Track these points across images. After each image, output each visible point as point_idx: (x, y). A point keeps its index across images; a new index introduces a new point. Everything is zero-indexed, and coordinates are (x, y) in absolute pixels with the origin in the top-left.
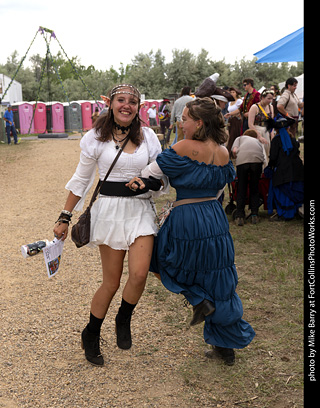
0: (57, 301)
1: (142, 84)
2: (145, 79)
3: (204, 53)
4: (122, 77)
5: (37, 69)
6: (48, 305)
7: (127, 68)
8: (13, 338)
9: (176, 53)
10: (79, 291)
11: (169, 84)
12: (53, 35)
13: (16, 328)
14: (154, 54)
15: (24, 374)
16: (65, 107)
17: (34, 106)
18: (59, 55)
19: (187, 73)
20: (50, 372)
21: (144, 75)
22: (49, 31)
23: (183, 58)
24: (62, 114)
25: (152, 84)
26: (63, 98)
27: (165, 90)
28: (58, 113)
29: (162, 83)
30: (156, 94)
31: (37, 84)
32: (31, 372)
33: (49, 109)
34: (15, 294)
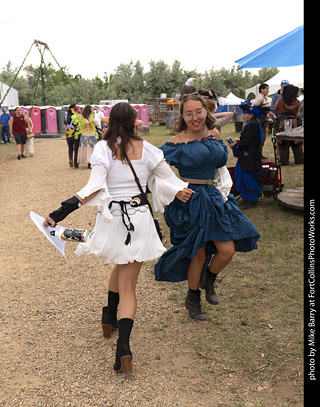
0: (70, 283)
1: (124, 91)
2: (126, 86)
3: (177, 64)
4: (107, 84)
5: (30, 78)
6: (62, 287)
7: (111, 77)
8: (32, 319)
9: (152, 64)
10: (88, 274)
11: (147, 91)
12: (46, 47)
13: (34, 309)
14: (134, 64)
15: (46, 352)
16: (57, 111)
17: (31, 109)
18: (49, 65)
19: (163, 80)
20: (71, 350)
21: (126, 83)
22: (42, 44)
23: (160, 68)
24: (55, 117)
25: (133, 91)
26: (55, 103)
27: (145, 95)
28: (51, 115)
29: (142, 89)
30: (137, 99)
31: (31, 91)
32: (53, 350)
33: (43, 113)
34: (29, 278)
